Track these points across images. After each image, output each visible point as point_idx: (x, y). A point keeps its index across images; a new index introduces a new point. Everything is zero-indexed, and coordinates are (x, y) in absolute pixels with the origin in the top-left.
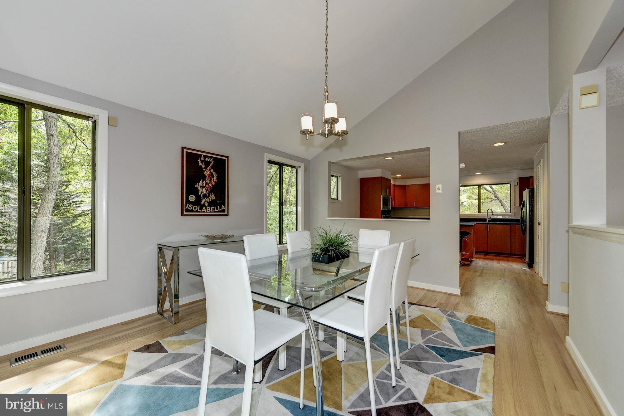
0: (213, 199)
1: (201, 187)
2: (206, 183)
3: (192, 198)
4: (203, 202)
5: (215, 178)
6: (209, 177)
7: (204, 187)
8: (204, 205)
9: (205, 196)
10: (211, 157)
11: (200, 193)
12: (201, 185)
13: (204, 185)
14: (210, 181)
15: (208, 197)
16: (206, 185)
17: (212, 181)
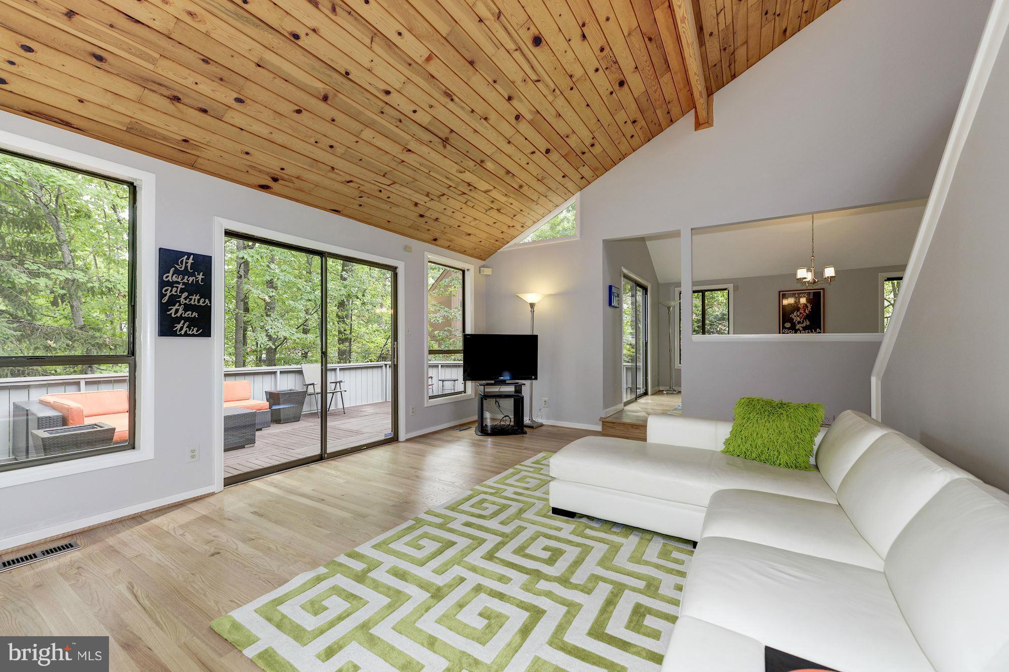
0: (807, 324)
1: (795, 316)
2: (800, 313)
3: (788, 325)
4: (797, 328)
5: (809, 307)
6: (803, 308)
7: (798, 316)
8: (799, 329)
9: (799, 323)
10: (805, 293)
11: (794, 321)
12: (796, 315)
13: (799, 315)
14: (805, 311)
15: (803, 323)
16: (800, 314)
17: (806, 311)
